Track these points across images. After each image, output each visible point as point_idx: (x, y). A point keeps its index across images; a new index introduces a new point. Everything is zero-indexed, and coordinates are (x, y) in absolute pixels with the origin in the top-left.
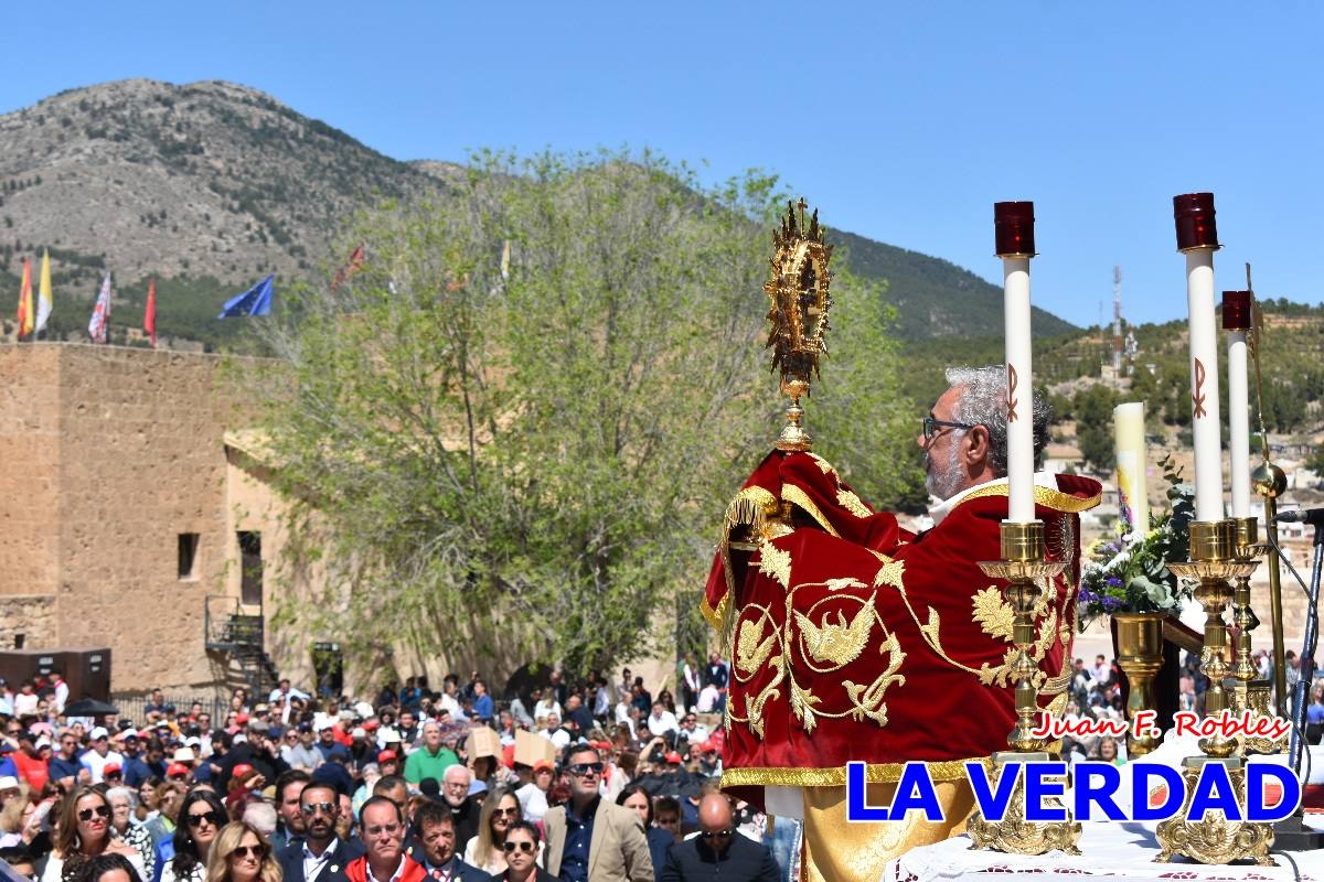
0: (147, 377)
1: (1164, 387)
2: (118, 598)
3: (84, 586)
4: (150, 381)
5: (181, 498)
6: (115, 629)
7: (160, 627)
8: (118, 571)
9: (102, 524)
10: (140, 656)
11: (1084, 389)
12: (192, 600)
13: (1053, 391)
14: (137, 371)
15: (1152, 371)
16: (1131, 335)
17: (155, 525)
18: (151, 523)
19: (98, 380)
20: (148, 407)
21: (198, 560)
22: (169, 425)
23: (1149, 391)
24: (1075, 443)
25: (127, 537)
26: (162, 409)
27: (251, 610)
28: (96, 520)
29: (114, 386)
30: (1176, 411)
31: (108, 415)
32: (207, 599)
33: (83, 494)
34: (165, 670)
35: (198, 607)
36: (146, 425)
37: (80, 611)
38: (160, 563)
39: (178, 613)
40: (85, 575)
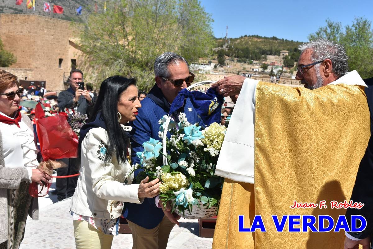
1: (235, 50)
2: (46, 71)
3: (40, 68)
4: (55, 25)
5: (60, 51)
6: (46, 78)
7: (55, 78)
8: (47, 65)
9: (44, 55)
10: (50, 84)
11: (219, 50)
12: (62, 73)
14: (52, 23)
15: (233, 47)
16: (229, 40)
17: (54, 56)
19: (44, 24)
20: (54, 30)
21: (62, 64)
22: (58, 35)
23: (232, 51)
24: (217, 60)
25: (48, 58)
26: (57, 31)
28: (42, 54)
29: (47, 25)
30: (237, 55)
31: (46, 32)
32: (64, 73)
33: (40, 48)
34: (55, 87)
35: (62, 74)
36: (53, 35)
37: (38, 73)
38: (55, 64)
39: (58, 75)
40: (40, 65)
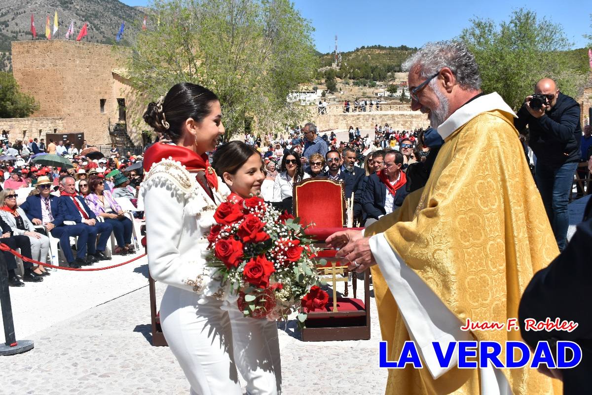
0: (89, 51)
1: (349, 69)
2: (84, 118)
3: (73, 114)
5: (101, 88)
6: (84, 128)
7: (96, 127)
8: (83, 110)
10: (90, 136)
11: (327, 70)
12: (106, 119)
13: (319, 70)
14: (86, 49)
15: (346, 64)
16: (340, 55)
18: (92, 96)
19: (74, 51)
20: (90, 60)
21: (105, 107)
22: (96, 66)
23: (345, 70)
24: (325, 85)
25: (85, 100)
26: (94, 61)
27: (122, 122)
28: (76, 94)
29: (79, 53)
30: (352, 76)
31: (78, 62)
32: (109, 119)
33: (71, 87)
34: (98, 140)
35: (107, 121)
36: (89, 66)
37: (72, 122)
38: (95, 108)
39: (102, 123)
40: (74, 111)
